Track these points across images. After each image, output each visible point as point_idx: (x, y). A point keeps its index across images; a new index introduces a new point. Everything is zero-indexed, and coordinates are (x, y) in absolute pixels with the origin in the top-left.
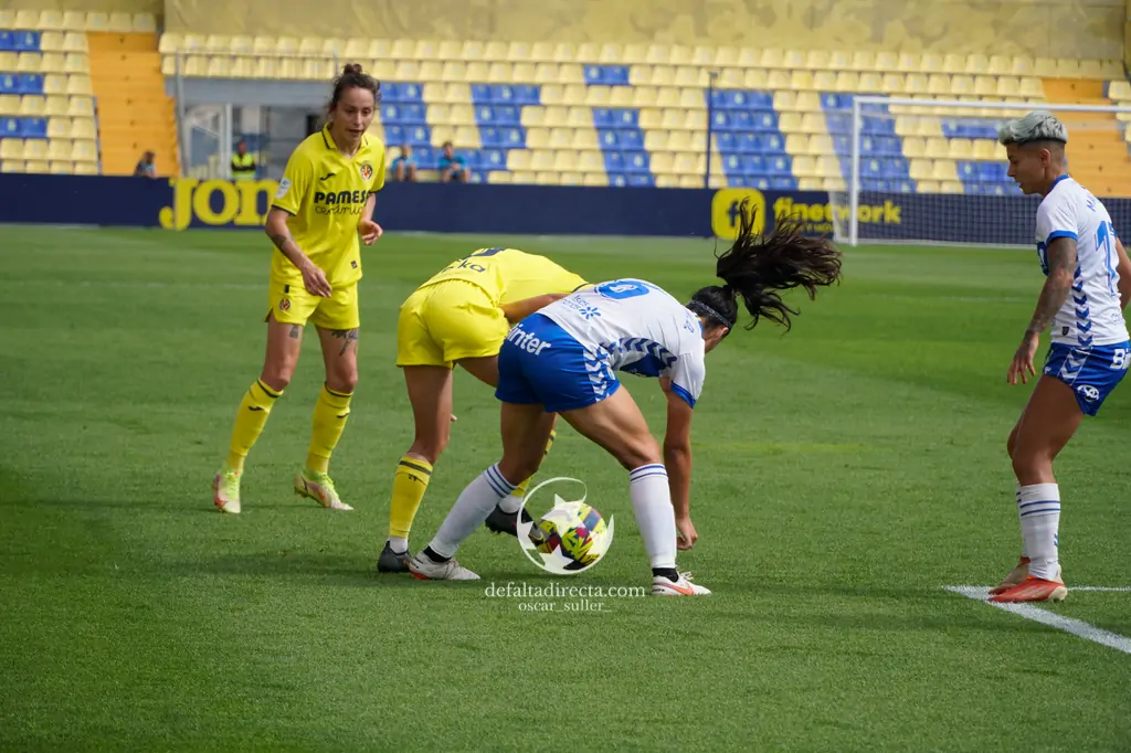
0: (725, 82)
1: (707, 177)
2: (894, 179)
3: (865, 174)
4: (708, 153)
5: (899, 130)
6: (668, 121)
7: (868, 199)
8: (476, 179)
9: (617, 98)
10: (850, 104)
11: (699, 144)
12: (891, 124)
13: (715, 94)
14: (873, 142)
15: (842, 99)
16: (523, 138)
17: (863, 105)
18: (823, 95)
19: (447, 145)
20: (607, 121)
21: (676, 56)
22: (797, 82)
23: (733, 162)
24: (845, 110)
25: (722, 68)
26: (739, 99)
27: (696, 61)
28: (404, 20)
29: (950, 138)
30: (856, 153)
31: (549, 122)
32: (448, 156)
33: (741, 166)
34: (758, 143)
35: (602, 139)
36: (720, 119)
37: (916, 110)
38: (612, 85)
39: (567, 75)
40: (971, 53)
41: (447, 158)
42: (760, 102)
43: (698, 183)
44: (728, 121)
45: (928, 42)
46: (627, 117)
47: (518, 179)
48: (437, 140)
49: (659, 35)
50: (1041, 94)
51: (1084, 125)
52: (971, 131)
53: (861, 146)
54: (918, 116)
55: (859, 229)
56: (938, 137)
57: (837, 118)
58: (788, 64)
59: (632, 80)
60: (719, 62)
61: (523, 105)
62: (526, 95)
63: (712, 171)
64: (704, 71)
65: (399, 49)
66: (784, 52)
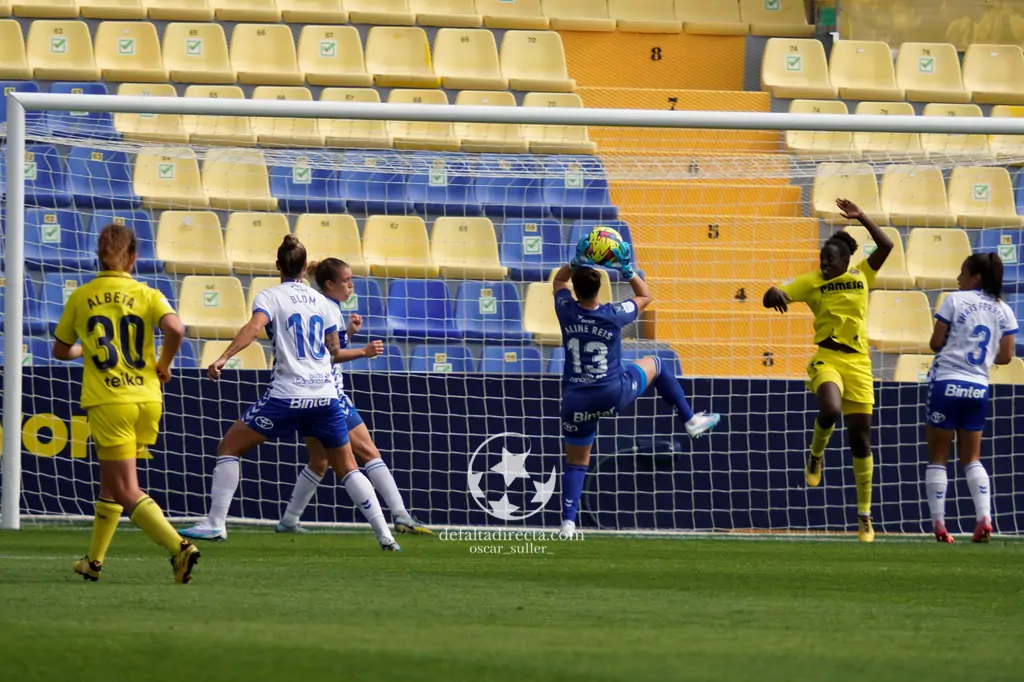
12: (120, 169)
14: (66, 221)
17: (34, 114)
29: (294, 208)
30: (18, 255)
37: (190, 126)
50: (562, 77)
51: (692, 168)
52: (360, 188)
53: (32, 235)
54: (200, 143)
55: (27, 482)
56: (260, 208)
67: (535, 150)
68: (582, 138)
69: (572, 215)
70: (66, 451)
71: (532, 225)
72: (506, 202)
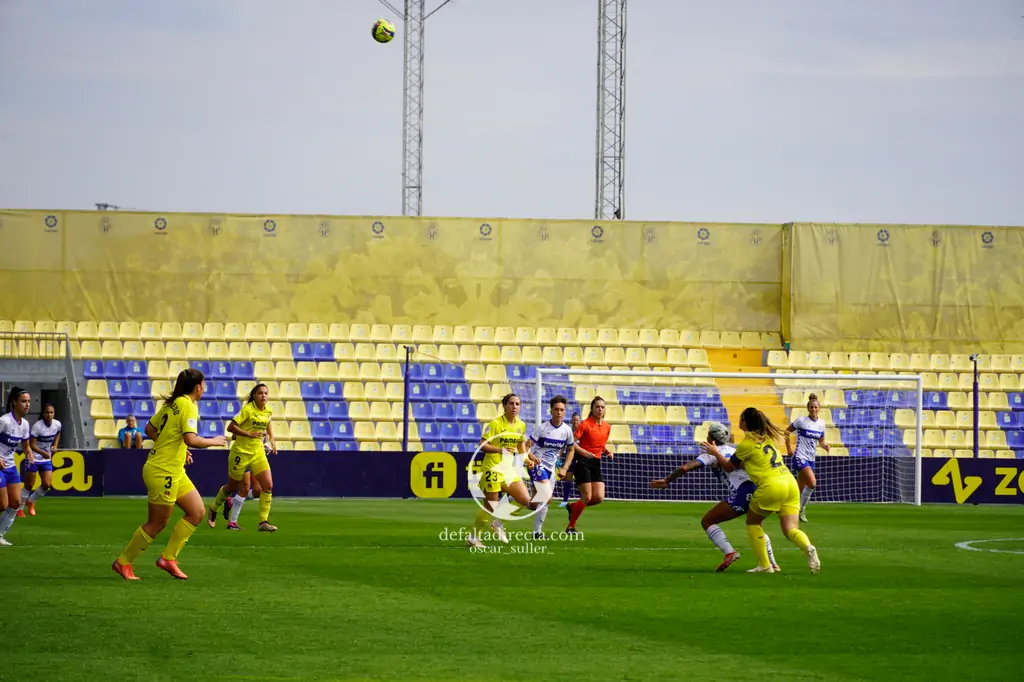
0: (418, 357)
1: (405, 442)
4: (406, 421)
5: (578, 398)
6: (370, 392)
9: (323, 372)
10: (534, 376)
11: (397, 412)
12: (571, 391)
13: (411, 367)
15: (526, 370)
17: (544, 375)
18: (509, 367)
20: (314, 392)
21: (376, 333)
22: (486, 355)
23: (428, 428)
24: (528, 380)
25: (418, 344)
26: (433, 371)
27: (394, 337)
28: (128, 304)
29: (625, 404)
30: (539, 418)
33: (435, 431)
34: (451, 411)
35: (309, 410)
36: (416, 390)
37: (592, 379)
38: (318, 361)
39: (279, 351)
40: (642, 327)
42: (452, 373)
43: (398, 448)
44: (423, 392)
45: (603, 317)
46: (332, 389)
49: (361, 314)
50: (706, 363)
51: (746, 390)
52: (644, 397)
53: (544, 412)
54: (595, 384)
56: (614, 404)
57: (522, 388)
58: (477, 339)
59: (336, 355)
60: (414, 338)
61: (238, 379)
62: (241, 370)
63: (410, 437)
64: (401, 346)
65: (125, 330)
66: (474, 328)
67: (698, 385)
68: (712, 382)
69: (709, 405)
71: (697, 408)
72: (688, 402)
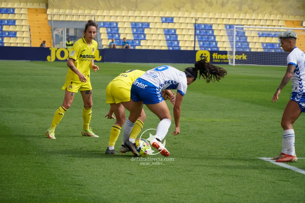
0: (199, 22)
1: (194, 47)
2: (245, 48)
3: (237, 46)
4: (195, 41)
5: (246, 35)
6: (184, 32)
7: (238, 53)
8: (132, 48)
9: (170, 26)
10: (233, 28)
11: (192, 38)
12: (244, 33)
13: (197, 25)
14: (239, 38)
15: (231, 26)
16: (145, 37)
17: (236, 28)
18: (226, 25)
19: (124, 39)
20: (168, 32)
21: (186, 15)
22: (219, 22)
23: (201, 43)
24: (231, 29)
25: (199, 18)
26: (203, 26)
27: (191, 16)
29: (260, 37)
30: (235, 41)
31: (152, 33)
32: (125, 42)
33: (203, 44)
34: (208, 38)
35: (166, 37)
36: (198, 32)
37: (251, 29)
38: (169, 23)
39: (158, 20)
40: (266, 14)
41: (124, 42)
42: (209, 27)
43: (192, 49)
44: (200, 32)
45: (254, 11)
46: (173, 31)
47: (144, 48)
48: (122, 37)
49: (182, 9)
50: (285, 25)
52: (266, 35)
53: (236, 39)
54: (251, 31)
55: (235, 61)
56: (257, 37)
57: (230, 31)
58: (216, 17)
59: (174, 21)
60: (198, 16)
61: (145, 28)
62: (146, 25)
63: (196, 46)
64: (194, 19)
65: (112, 13)
66: (215, 14)
70: (239, 58)
